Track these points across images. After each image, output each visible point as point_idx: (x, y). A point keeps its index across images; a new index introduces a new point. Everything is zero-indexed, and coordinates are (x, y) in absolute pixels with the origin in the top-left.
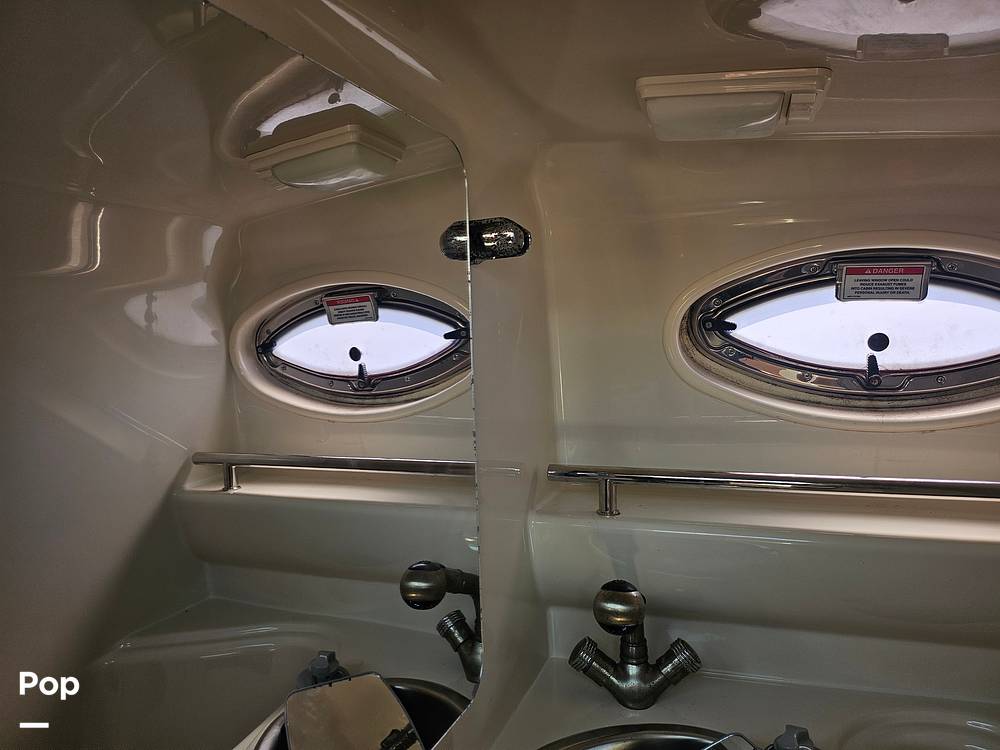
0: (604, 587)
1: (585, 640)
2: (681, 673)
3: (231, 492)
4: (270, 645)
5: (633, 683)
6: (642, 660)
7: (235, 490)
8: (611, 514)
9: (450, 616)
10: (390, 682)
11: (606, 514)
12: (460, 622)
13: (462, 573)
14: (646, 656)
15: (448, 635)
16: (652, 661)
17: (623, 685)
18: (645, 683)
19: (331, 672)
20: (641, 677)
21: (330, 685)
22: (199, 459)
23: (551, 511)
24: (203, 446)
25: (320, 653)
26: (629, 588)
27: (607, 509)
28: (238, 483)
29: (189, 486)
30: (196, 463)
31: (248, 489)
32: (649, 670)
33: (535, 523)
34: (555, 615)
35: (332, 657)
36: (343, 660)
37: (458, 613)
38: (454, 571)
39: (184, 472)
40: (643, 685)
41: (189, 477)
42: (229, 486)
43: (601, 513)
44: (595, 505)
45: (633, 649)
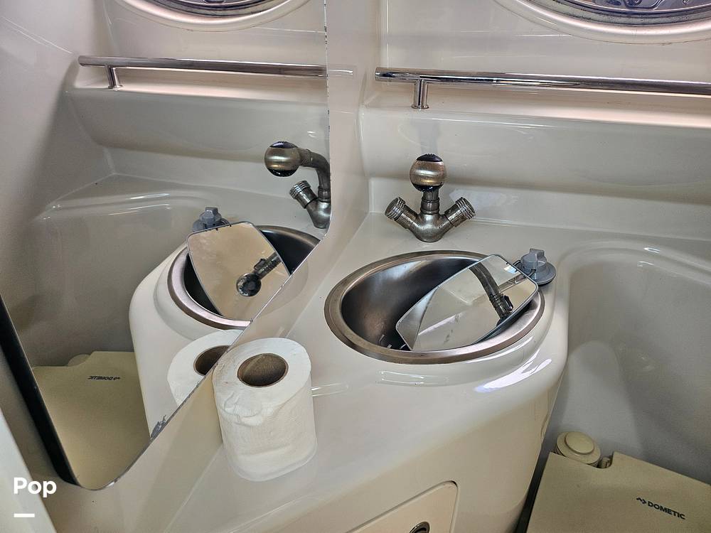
0: (418, 159)
1: (397, 199)
2: (462, 219)
3: (115, 89)
4: (167, 205)
5: (428, 227)
6: (436, 211)
7: (118, 88)
8: (423, 108)
9: (299, 184)
10: (259, 228)
11: (418, 108)
12: (307, 189)
13: (310, 152)
14: (438, 208)
15: (298, 197)
16: (442, 212)
17: (421, 228)
18: (436, 225)
19: (216, 222)
20: (434, 222)
21: (217, 229)
22: (84, 63)
23: (376, 106)
24: (85, 50)
25: (207, 208)
26: (437, 159)
27: (419, 104)
28: (119, 82)
29: (79, 84)
30: (82, 65)
31: (127, 88)
32: (439, 217)
33: (364, 114)
34: (374, 184)
35: (215, 211)
36: (224, 214)
37: (305, 182)
38: (304, 150)
39: (72, 72)
40: (435, 228)
41: (78, 77)
42: (113, 85)
43: (414, 107)
44: (410, 101)
45: (430, 205)
